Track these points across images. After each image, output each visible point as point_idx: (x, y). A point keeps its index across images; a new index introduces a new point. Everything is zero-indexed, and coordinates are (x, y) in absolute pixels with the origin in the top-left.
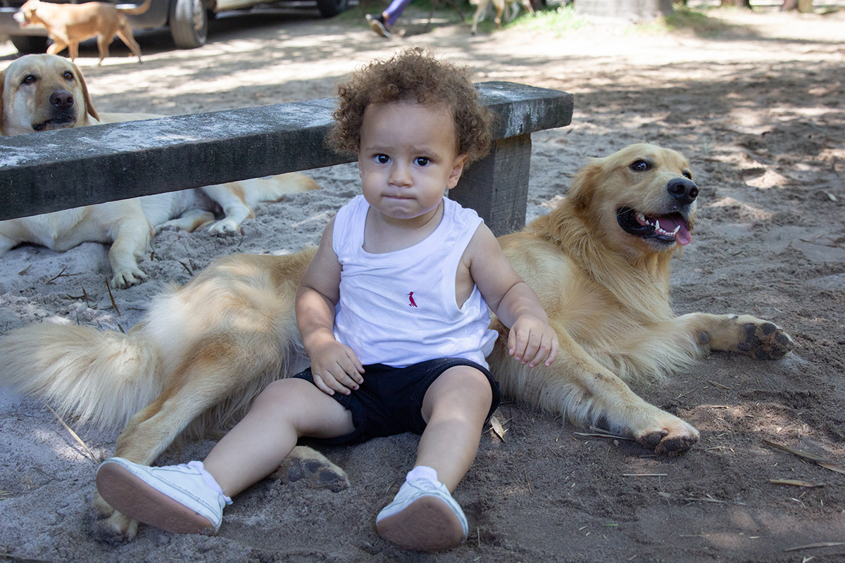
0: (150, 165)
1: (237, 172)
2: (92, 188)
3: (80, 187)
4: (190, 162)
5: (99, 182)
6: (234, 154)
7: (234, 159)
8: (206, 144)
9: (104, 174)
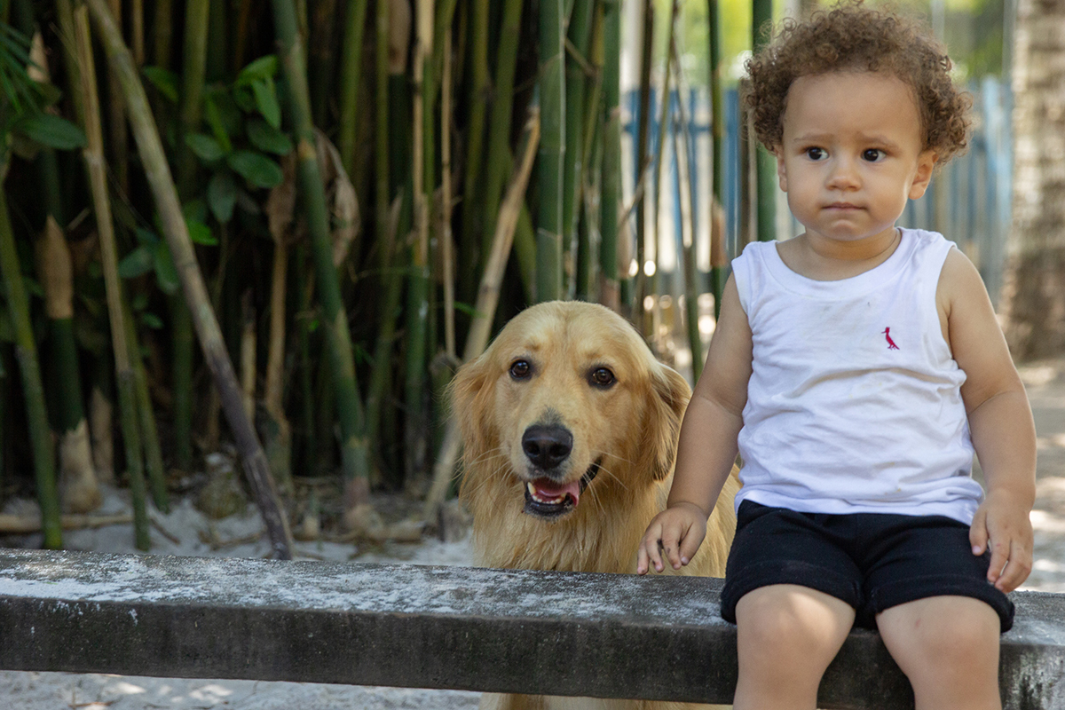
0: (354, 637)
1: (515, 678)
2: (255, 654)
3: (237, 648)
4: (426, 645)
5: (267, 647)
6: (509, 647)
7: (508, 654)
8: (457, 620)
9: (277, 636)
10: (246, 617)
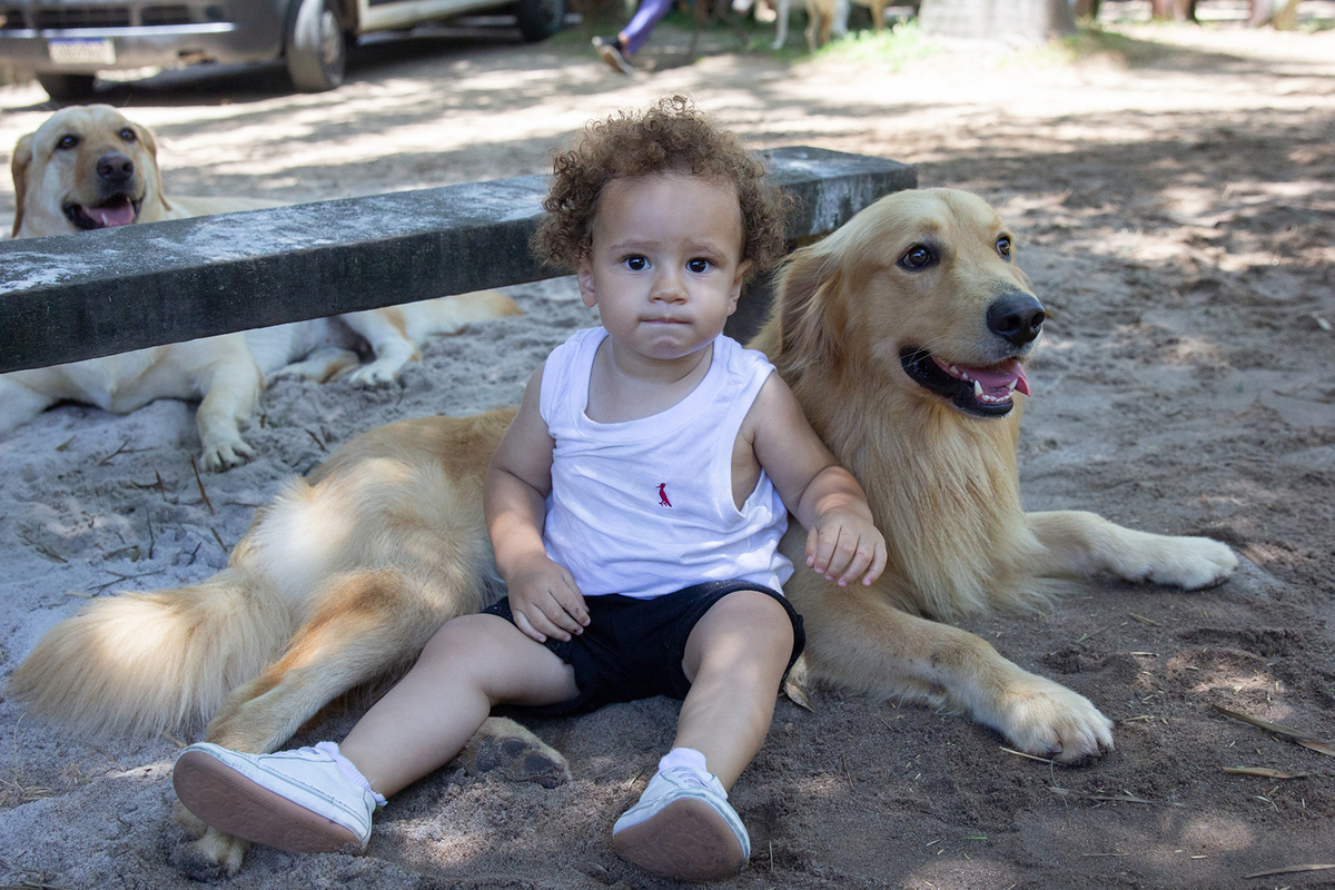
0: (261, 281)
2: (171, 317)
3: (153, 315)
4: (323, 276)
5: (182, 308)
6: (390, 264)
7: (390, 271)
8: (347, 248)
9: (190, 295)
10: (158, 282)
